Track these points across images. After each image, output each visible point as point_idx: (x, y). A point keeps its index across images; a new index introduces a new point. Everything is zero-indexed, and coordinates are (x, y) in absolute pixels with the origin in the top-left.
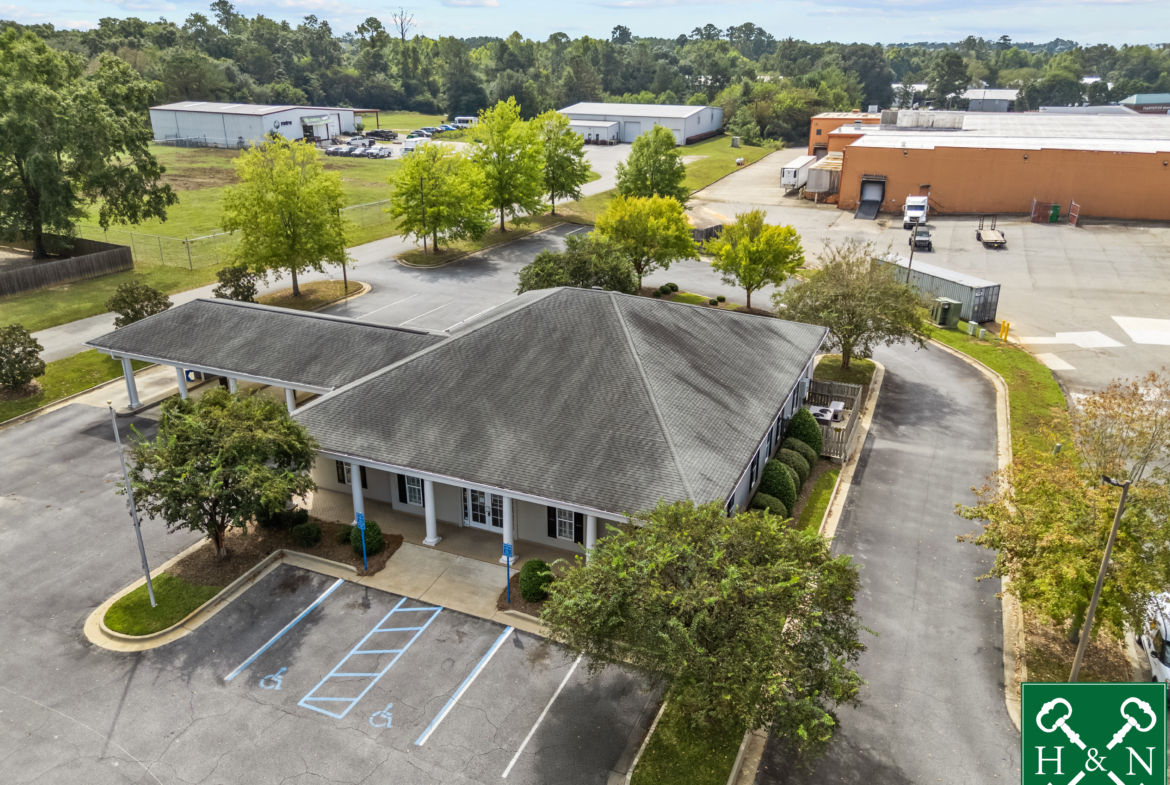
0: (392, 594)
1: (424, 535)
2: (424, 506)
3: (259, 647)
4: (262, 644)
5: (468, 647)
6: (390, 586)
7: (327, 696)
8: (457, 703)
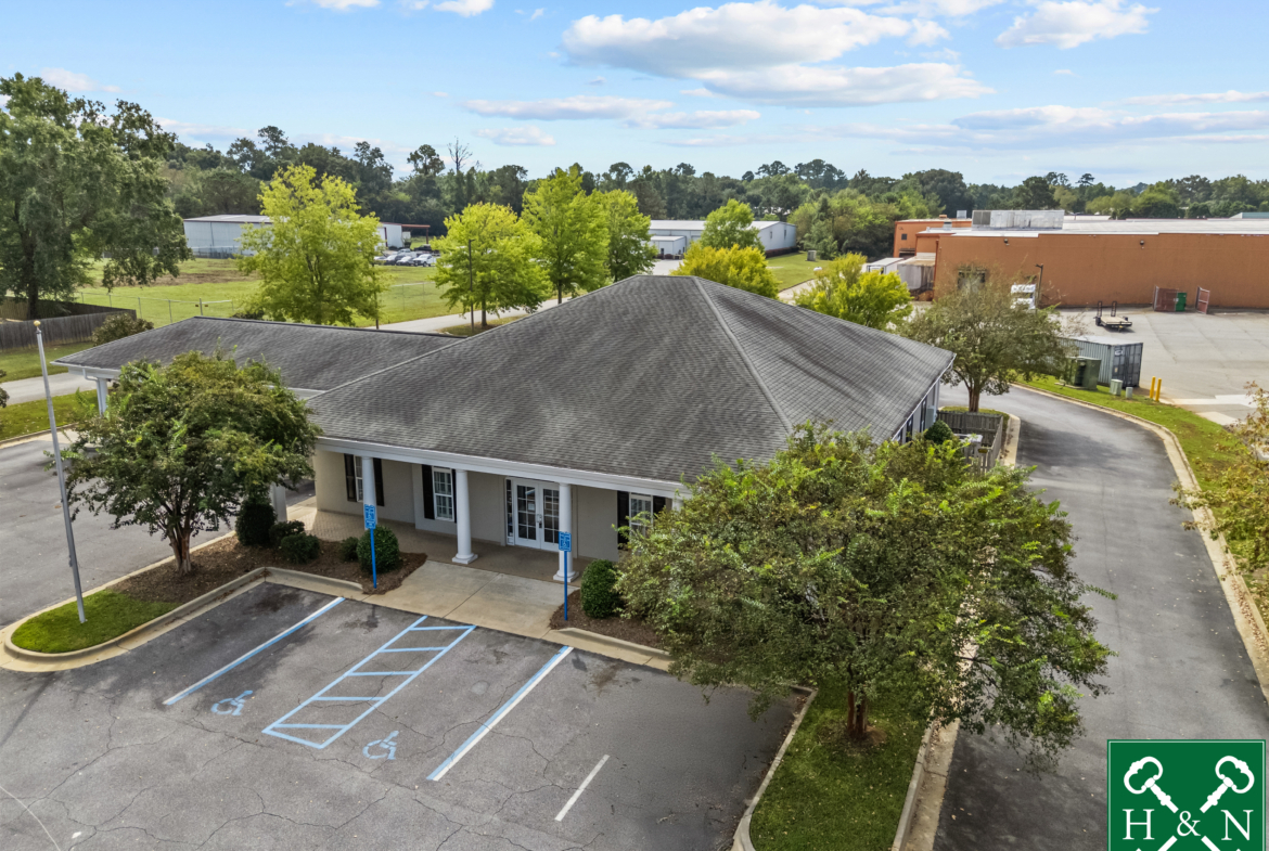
0: (407, 613)
1: (455, 551)
2: (456, 521)
3: (218, 668)
4: (223, 665)
5: (508, 668)
6: (405, 605)
7: (305, 723)
8: (491, 731)
